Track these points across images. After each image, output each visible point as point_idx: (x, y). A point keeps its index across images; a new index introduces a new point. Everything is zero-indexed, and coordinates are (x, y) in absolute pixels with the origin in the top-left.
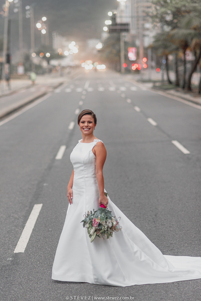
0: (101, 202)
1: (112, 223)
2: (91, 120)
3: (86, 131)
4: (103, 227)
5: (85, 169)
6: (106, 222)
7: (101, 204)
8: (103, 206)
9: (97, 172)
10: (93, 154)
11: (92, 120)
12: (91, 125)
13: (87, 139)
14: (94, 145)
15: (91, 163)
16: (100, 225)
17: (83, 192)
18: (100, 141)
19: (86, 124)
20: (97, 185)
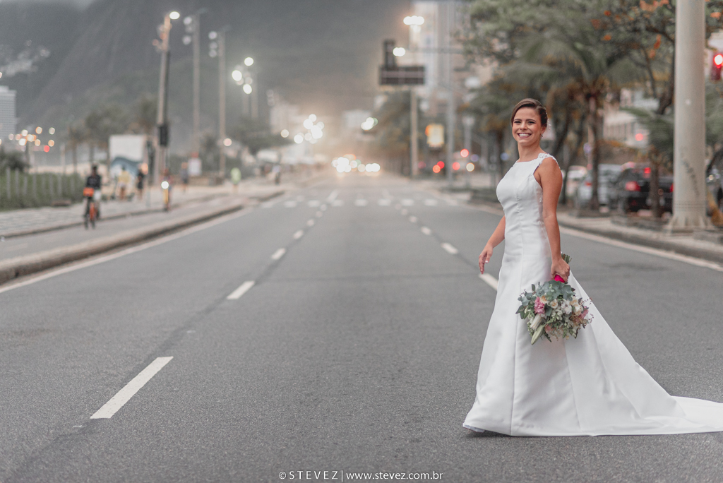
0: (555, 272)
1: (573, 308)
2: (533, 119)
3: (523, 138)
4: (554, 314)
5: (521, 211)
6: (560, 304)
7: (556, 275)
8: (558, 279)
9: (546, 214)
10: (534, 180)
11: (536, 118)
12: (532, 127)
13: (527, 155)
14: (538, 165)
15: (533, 198)
16: (547, 308)
17: (519, 254)
18: (549, 155)
19: (522, 125)
20: (547, 239)
